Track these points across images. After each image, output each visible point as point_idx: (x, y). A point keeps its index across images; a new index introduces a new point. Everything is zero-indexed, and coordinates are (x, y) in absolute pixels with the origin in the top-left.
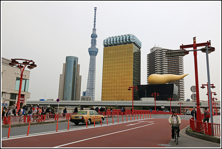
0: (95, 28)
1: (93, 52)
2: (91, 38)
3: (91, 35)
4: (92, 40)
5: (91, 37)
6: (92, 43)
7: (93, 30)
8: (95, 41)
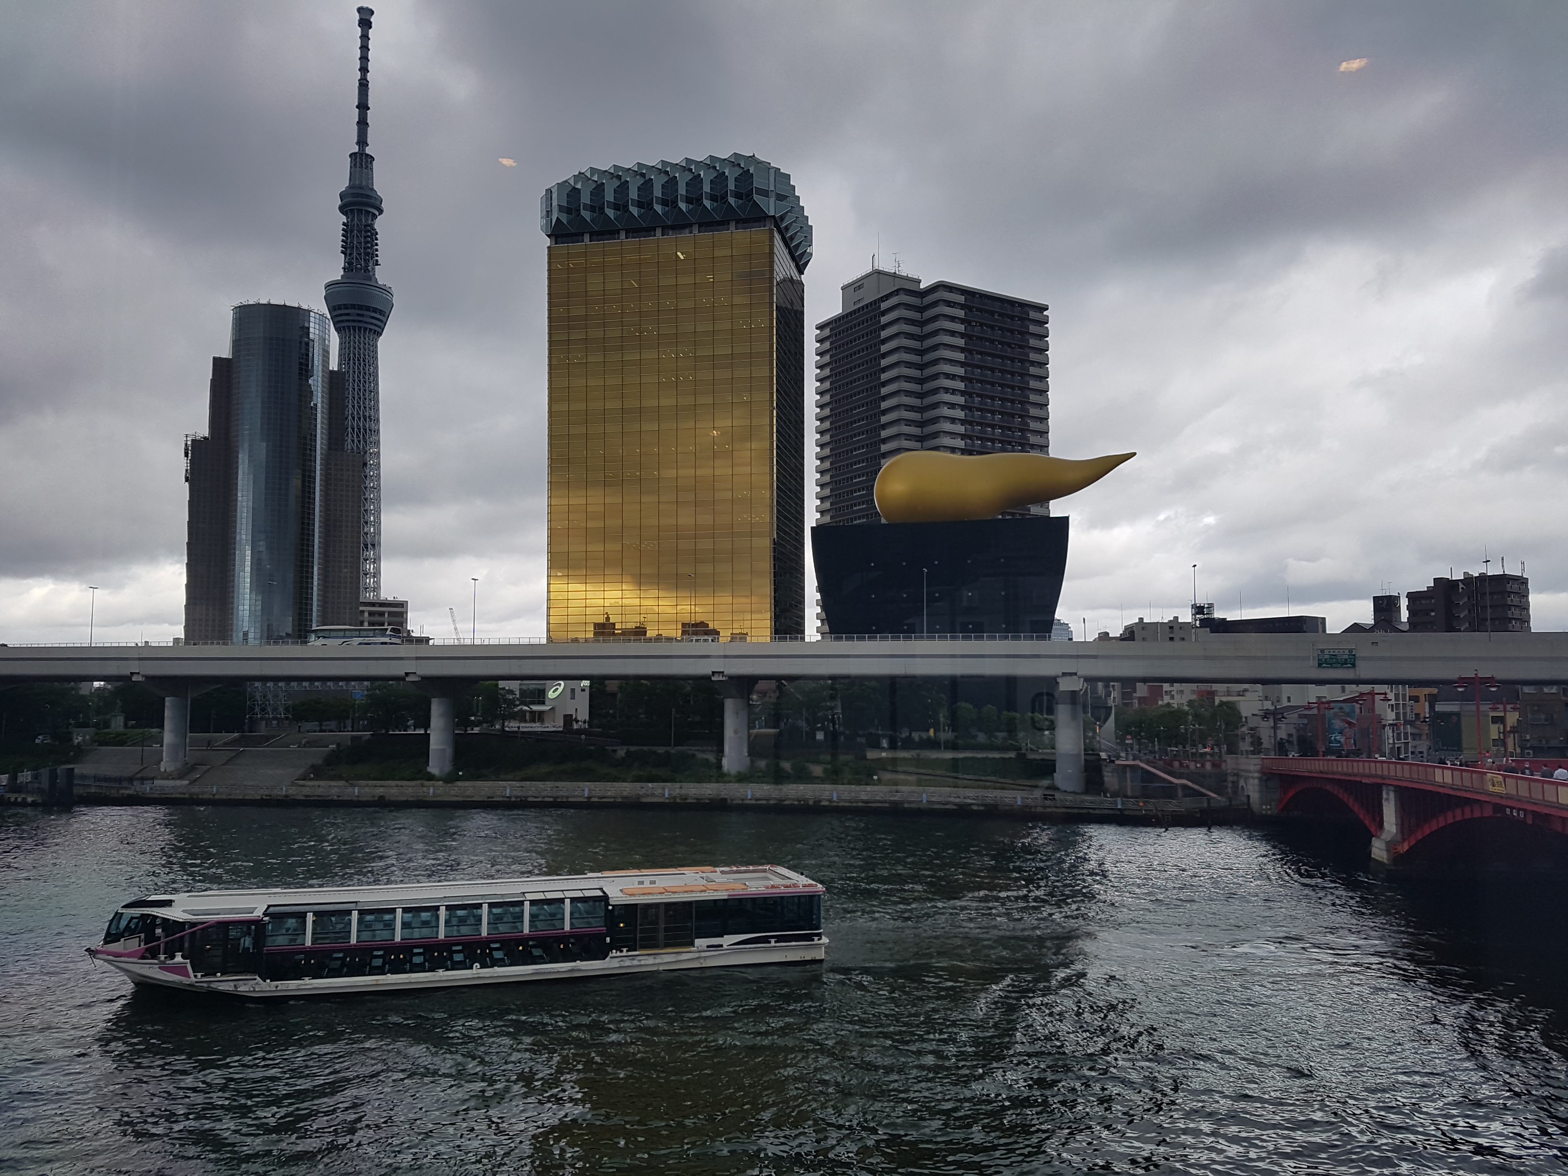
0: (368, 151)
1: (360, 307)
2: (344, 219)
3: (342, 196)
4: (348, 230)
5: (342, 209)
6: (347, 249)
7: (353, 165)
8: (370, 235)
